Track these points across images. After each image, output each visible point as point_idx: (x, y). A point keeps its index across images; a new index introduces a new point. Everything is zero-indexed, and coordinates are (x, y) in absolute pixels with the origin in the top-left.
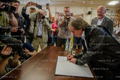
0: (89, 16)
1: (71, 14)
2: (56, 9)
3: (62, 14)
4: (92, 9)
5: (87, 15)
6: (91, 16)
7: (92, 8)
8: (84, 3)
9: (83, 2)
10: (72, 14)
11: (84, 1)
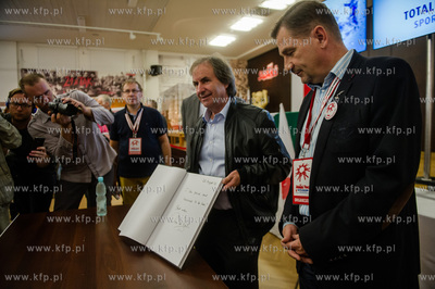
0: (155, 80)
1: (90, 73)
2: (20, 55)
3: (51, 75)
4: (160, 57)
5: (147, 78)
6: (162, 81)
7: (162, 53)
8: (133, 37)
9: (129, 34)
10: (94, 73)
11: (131, 32)
